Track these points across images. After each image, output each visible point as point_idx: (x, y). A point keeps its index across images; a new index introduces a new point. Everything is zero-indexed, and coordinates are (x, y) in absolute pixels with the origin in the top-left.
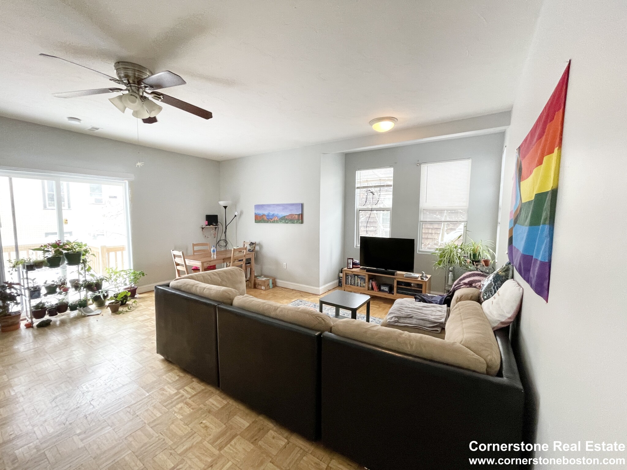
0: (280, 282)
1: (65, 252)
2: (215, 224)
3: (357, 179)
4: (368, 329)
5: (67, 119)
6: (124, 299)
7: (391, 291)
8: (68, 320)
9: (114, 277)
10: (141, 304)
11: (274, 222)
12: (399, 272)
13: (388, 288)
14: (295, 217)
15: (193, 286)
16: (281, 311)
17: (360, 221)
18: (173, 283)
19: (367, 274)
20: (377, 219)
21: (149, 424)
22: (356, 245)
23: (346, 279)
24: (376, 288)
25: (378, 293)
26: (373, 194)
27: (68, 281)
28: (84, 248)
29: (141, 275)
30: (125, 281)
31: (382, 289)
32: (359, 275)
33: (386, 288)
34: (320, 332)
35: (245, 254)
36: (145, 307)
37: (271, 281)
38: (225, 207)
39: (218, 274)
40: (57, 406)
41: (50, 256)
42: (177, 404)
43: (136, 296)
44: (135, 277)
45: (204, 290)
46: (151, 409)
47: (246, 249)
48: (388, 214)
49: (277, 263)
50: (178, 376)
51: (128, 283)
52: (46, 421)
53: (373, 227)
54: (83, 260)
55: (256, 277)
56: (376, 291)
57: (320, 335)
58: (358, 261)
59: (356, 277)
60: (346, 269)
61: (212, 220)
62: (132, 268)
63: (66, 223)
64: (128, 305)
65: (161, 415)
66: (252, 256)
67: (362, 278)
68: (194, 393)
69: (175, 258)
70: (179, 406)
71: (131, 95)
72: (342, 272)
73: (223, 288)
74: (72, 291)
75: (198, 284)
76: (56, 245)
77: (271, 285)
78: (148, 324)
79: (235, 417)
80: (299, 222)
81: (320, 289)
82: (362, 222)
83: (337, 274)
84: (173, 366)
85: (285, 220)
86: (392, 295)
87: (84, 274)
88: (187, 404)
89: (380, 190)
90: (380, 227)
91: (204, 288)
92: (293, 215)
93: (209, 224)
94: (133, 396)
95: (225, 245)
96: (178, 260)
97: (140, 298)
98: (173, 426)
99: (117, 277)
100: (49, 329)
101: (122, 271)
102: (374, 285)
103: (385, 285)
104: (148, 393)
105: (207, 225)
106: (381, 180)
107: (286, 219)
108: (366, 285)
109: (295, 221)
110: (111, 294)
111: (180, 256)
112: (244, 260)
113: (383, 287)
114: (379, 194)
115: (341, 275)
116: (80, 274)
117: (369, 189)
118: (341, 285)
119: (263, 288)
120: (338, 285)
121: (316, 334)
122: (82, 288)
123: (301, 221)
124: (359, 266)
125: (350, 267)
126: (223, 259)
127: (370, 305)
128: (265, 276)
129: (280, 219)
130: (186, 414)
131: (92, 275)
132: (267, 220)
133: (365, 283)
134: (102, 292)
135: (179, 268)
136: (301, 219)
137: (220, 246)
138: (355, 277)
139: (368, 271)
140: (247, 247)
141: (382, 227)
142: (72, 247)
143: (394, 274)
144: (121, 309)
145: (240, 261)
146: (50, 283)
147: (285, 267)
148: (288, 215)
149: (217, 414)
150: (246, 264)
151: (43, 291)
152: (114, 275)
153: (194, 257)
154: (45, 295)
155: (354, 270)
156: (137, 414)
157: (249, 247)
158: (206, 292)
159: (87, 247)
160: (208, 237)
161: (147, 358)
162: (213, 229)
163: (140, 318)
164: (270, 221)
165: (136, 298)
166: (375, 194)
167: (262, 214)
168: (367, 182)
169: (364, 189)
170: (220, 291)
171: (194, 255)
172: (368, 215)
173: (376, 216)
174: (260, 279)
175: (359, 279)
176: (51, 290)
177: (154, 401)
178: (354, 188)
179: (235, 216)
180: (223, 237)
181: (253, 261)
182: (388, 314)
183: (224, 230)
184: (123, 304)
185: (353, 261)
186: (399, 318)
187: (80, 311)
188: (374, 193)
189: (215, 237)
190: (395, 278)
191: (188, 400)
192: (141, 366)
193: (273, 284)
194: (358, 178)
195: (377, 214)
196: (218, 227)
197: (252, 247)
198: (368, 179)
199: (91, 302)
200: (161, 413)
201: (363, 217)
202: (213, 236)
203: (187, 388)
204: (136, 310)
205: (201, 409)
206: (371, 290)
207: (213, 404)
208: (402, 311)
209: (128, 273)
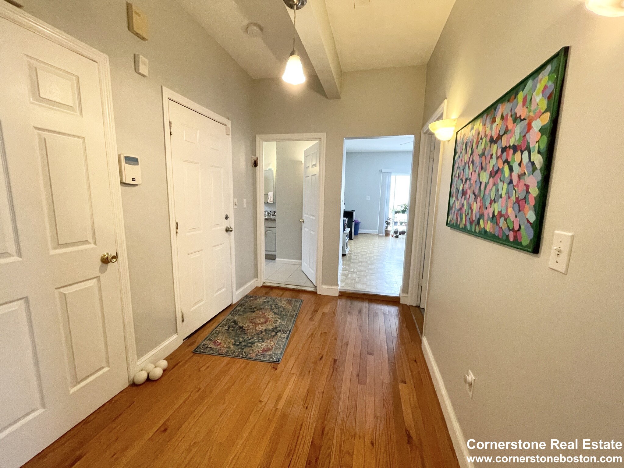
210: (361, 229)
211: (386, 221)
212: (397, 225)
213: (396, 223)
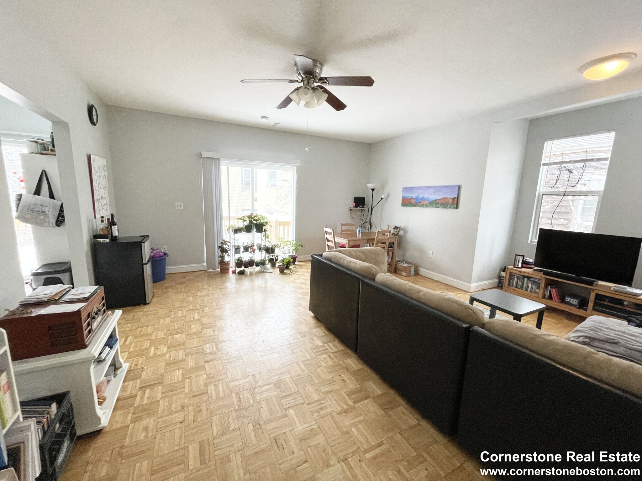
0: (422, 271)
1: (254, 222)
2: (362, 206)
3: (545, 153)
4: (537, 336)
5: (260, 118)
6: (288, 264)
7: (583, 304)
8: (254, 273)
9: (282, 246)
10: (299, 270)
11: (422, 206)
12: (600, 283)
13: (577, 301)
14: (449, 201)
15: (341, 258)
16: (424, 295)
17: (542, 210)
18: (325, 254)
19: (544, 277)
20: (573, 208)
21: (302, 361)
22: (532, 239)
23: (510, 279)
24: (556, 298)
25: (559, 304)
26: (570, 172)
27: (255, 244)
28: (265, 221)
29: (301, 246)
30: (289, 250)
31: (566, 300)
32: (531, 278)
33: (575, 300)
34: (469, 325)
35: (388, 237)
36: (302, 273)
37: (413, 268)
38: (373, 190)
39: (362, 251)
40: (248, 328)
41: (246, 224)
42: (323, 354)
43: (296, 263)
44: (296, 248)
45: (350, 263)
46: (304, 351)
47: (390, 232)
48: (594, 202)
49: (422, 251)
50: (324, 332)
51: (291, 251)
52: (242, 336)
53: (563, 219)
54: (265, 229)
55: (397, 261)
56: (555, 301)
57: (470, 327)
58: (532, 261)
59: (526, 279)
60: (512, 267)
61: (359, 202)
62: (294, 240)
63: (256, 201)
64: (290, 269)
65: (310, 358)
66: (395, 240)
67: (534, 282)
68: (336, 350)
69: (326, 234)
70: (324, 356)
71: (305, 88)
72: (504, 271)
73: (367, 264)
74: (257, 251)
75: (345, 257)
76: (250, 217)
77: (412, 273)
78: (304, 286)
79: (369, 381)
80: (453, 206)
81: (471, 286)
82: (545, 212)
83: (497, 272)
84: (320, 324)
85: (435, 204)
86: (585, 312)
87: (264, 241)
88: (329, 356)
89: (583, 168)
90: (576, 219)
91: (351, 262)
92: (446, 198)
93: (356, 206)
94: (292, 338)
95: (369, 227)
96: (329, 237)
97: (298, 265)
98: (318, 370)
99: (284, 245)
100: (244, 277)
101: (288, 241)
102: (555, 293)
103: (573, 296)
104: (302, 339)
105: (354, 207)
106: (588, 152)
107: (438, 203)
108: (541, 291)
109: (449, 206)
110: (280, 259)
111: (330, 233)
112: (387, 243)
113: (569, 299)
114: (582, 171)
115: (503, 274)
116: (262, 240)
117: (563, 165)
118: (502, 286)
119: (404, 274)
120: (496, 285)
121: (464, 326)
122: (263, 250)
123: (456, 206)
124: (533, 266)
125: (518, 266)
126: (367, 240)
127: (544, 317)
128: (407, 263)
129: (430, 203)
130: (329, 364)
131: (269, 242)
132: (415, 204)
133: (538, 288)
134: (274, 256)
135: (329, 243)
136: (456, 204)
137: (365, 228)
138: (523, 278)
139: (545, 273)
140: (391, 230)
141: (579, 220)
142: (259, 219)
143: (593, 283)
144: (286, 271)
145: (382, 243)
146: (245, 244)
147: (430, 255)
148: (440, 198)
149: (354, 374)
150: (388, 248)
151: (242, 249)
152: (283, 244)
153: (341, 235)
154: (243, 252)
155: (523, 270)
156: (295, 351)
157: (392, 231)
158: (352, 265)
159: (267, 220)
160: (354, 219)
161: (302, 312)
162: (359, 211)
163: (298, 281)
164: (419, 205)
165: (296, 264)
166: (574, 172)
167: (410, 197)
168: (562, 156)
169: (555, 166)
170: (364, 266)
171: (341, 233)
172: (556, 203)
173: (571, 205)
174: (401, 264)
175: (530, 283)
176: (246, 249)
177: (306, 346)
178: (538, 165)
179: (382, 199)
180: (368, 220)
181: (396, 245)
182: (572, 332)
183: (370, 213)
184: (287, 268)
185: (523, 258)
186: (592, 339)
187: (261, 267)
188: (573, 170)
189: (361, 219)
190: (593, 290)
191: (331, 354)
192: (298, 317)
193: (415, 271)
194: (547, 151)
195: (573, 201)
196: (364, 210)
197: (396, 232)
198: (565, 151)
199: (267, 262)
200: (311, 357)
201: (547, 205)
202: (359, 217)
203: (330, 344)
204: (296, 274)
205: (340, 365)
206: (547, 299)
207: (350, 365)
208: (599, 332)
209: (292, 243)
210: (170, 265)
211: (219, 247)
212: (239, 252)
213: (237, 249)
